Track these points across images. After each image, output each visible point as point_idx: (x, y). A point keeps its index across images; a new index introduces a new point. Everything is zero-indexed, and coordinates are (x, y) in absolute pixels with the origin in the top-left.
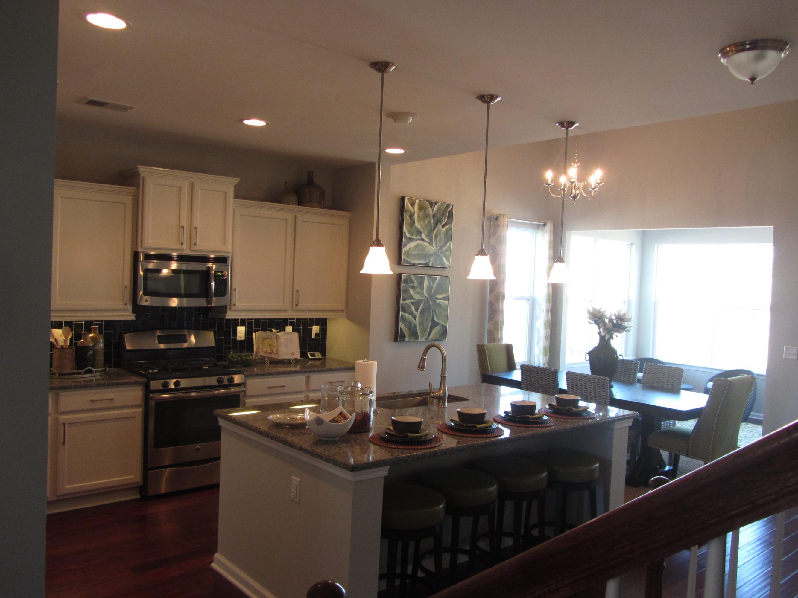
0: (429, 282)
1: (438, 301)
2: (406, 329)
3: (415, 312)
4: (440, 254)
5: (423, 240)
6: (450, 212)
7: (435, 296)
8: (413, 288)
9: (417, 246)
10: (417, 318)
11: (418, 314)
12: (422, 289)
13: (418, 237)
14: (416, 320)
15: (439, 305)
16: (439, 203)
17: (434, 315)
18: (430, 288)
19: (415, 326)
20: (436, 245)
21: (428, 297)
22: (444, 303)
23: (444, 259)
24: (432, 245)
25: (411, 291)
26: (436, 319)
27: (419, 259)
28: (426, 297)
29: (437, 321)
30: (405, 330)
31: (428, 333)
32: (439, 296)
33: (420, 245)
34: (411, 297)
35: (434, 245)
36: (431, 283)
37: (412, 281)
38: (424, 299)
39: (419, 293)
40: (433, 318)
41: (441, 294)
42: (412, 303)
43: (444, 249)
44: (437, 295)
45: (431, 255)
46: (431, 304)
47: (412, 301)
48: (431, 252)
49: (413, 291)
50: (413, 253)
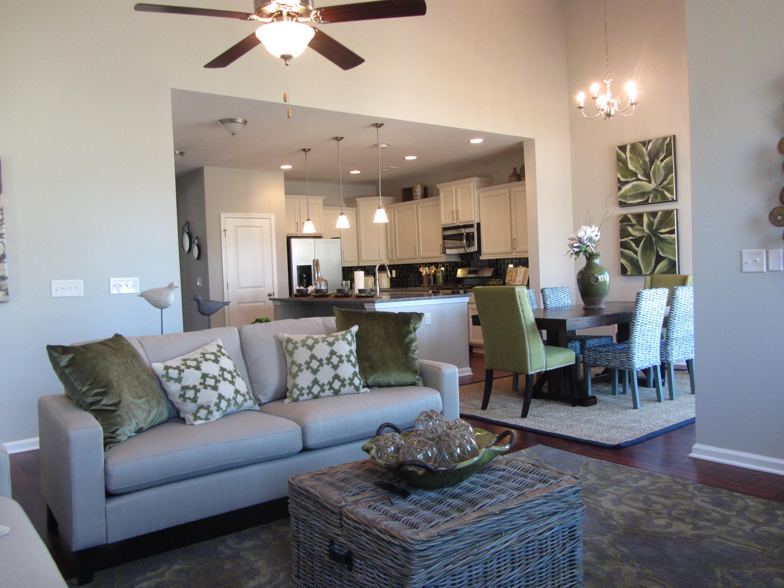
0: (649, 219)
1: (662, 236)
2: (628, 264)
3: (636, 249)
4: (661, 189)
5: (639, 180)
6: (667, 144)
7: (658, 231)
8: (632, 226)
9: (634, 187)
10: (639, 254)
11: (639, 250)
12: (642, 226)
13: (634, 179)
14: (637, 255)
15: (662, 240)
16: (654, 140)
17: (659, 249)
18: (650, 225)
19: (638, 262)
20: (655, 182)
21: (650, 233)
22: (670, 237)
23: (666, 193)
24: (650, 182)
25: (630, 229)
26: (661, 253)
27: (637, 198)
28: (647, 233)
29: (662, 255)
30: (627, 265)
31: (653, 267)
32: (663, 231)
33: (637, 185)
34: (630, 235)
35: (653, 182)
36: (652, 219)
37: (629, 220)
38: (644, 235)
39: (638, 230)
40: (658, 252)
41: (665, 228)
42: (631, 240)
43: (665, 183)
44: (660, 229)
45: (650, 193)
46: (654, 239)
47: (631, 238)
48: (649, 190)
49: (632, 228)
50: (630, 194)
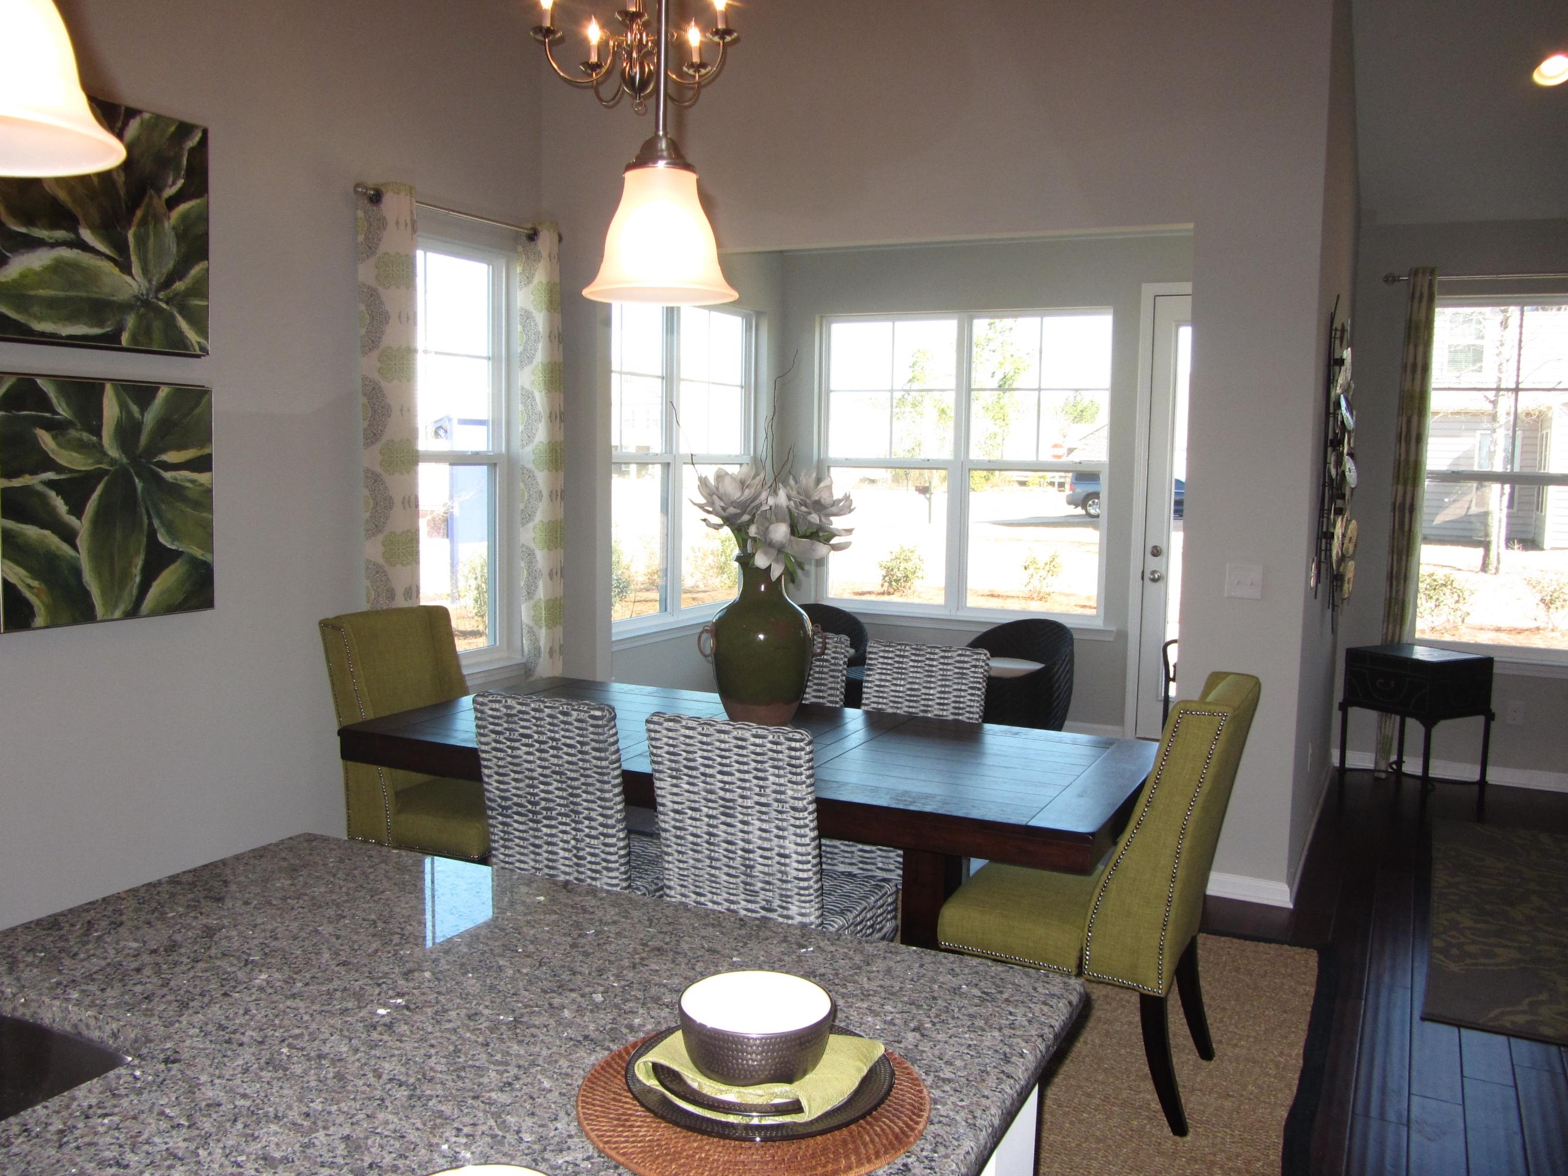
0: (123, 406)
1: (168, 475)
2: (35, 583)
3: (72, 520)
4: (164, 306)
5: (85, 247)
6: (192, 151)
7: (156, 455)
8: (55, 427)
9: (58, 268)
10: (83, 541)
11: (82, 526)
12: (97, 432)
13: (60, 234)
14: (75, 547)
15: (175, 490)
16: (146, 116)
17: (156, 523)
18: (128, 432)
19: (77, 572)
20: (145, 271)
21: (125, 460)
22: (193, 482)
23: (183, 324)
24: (126, 269)
25: (46, 440)
26: (163, 539)
27: (73, 318)
28: (113, 462)
29: (169, 546)
30: (29, 586)
31: (135, 592)
32: (172, 457)
33: (75, 266)
34: (47, 463)
35: (136, 269)
36: (135, 409)
37: (44, 402)
38: (104, 466)
39: (81, 447)
40: (152, 534)
41: (180, 447)
42: (50, 484)
43: (179, 286)
44: (164, 450)
45: (124, 307)
46: (139, 485)
47: (51, 475)
48: (123, 296)
49: (54, 438)
50: (42, 292)
